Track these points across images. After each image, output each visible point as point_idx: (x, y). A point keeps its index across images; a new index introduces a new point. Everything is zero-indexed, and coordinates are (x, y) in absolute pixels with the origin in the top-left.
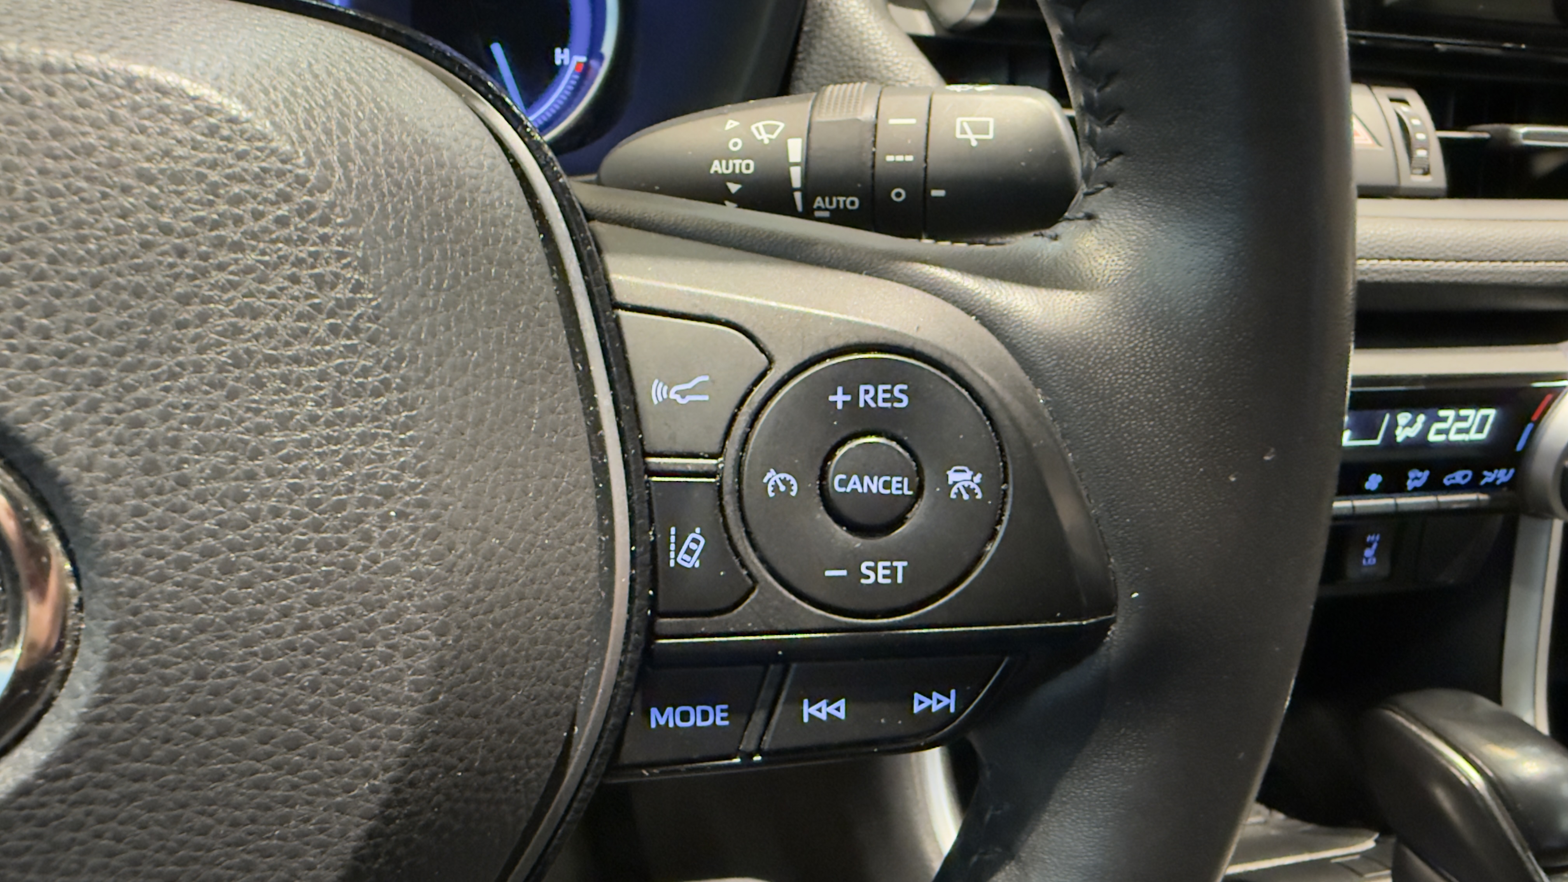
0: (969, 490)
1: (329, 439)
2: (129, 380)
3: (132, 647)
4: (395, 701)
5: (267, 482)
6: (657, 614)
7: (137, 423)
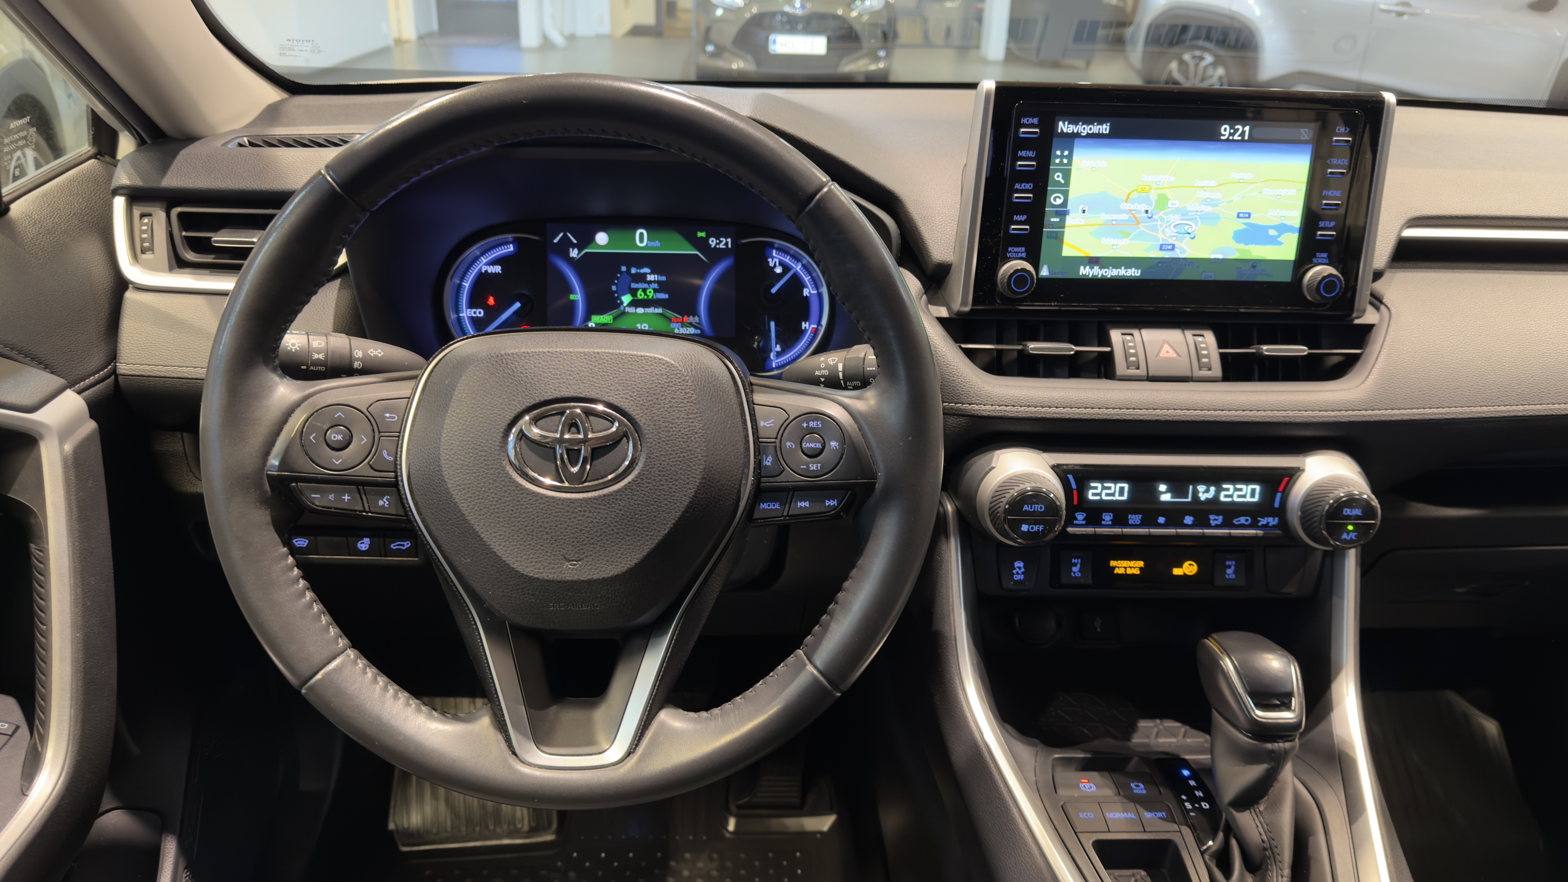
0: (835, 447)
1: (686, 422)
2: (652, 409)
3: (650, 457)
4: (696, 475)
5: (674, 429)
6: (761, 477)
7: (653, 417)
